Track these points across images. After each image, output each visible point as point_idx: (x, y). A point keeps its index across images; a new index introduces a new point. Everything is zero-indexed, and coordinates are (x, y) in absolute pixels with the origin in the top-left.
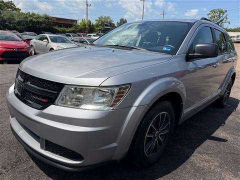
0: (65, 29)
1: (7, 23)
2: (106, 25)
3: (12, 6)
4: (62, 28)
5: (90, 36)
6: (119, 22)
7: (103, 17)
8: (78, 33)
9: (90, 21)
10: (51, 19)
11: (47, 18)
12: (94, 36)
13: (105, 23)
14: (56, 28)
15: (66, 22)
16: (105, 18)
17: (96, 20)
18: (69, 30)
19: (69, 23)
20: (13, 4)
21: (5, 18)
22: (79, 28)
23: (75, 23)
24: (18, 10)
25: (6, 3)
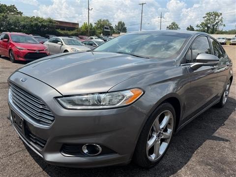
0: (68, 32)
1: (12, 27)
2: (106, 28)
3: (15, 9)
4: (65, 31)
5: (92, 38)
6: (117, 25)
7: (102, 20)
8: (80, 36)
9: (91, 25)
10: (55, 23)
11: (51, 21)
12: (95, 38)
13: (105, 26)
14: (59, 31)
15: (68, 26)
16: (104, 21)
17: (95, 24)
18: (72, 32)
19: (71, 26)
20: (15, 8)
21: (11, 21)
22: (82, 31)
23: (76, 26)
24: (21, 13)
25: (9, 7)
